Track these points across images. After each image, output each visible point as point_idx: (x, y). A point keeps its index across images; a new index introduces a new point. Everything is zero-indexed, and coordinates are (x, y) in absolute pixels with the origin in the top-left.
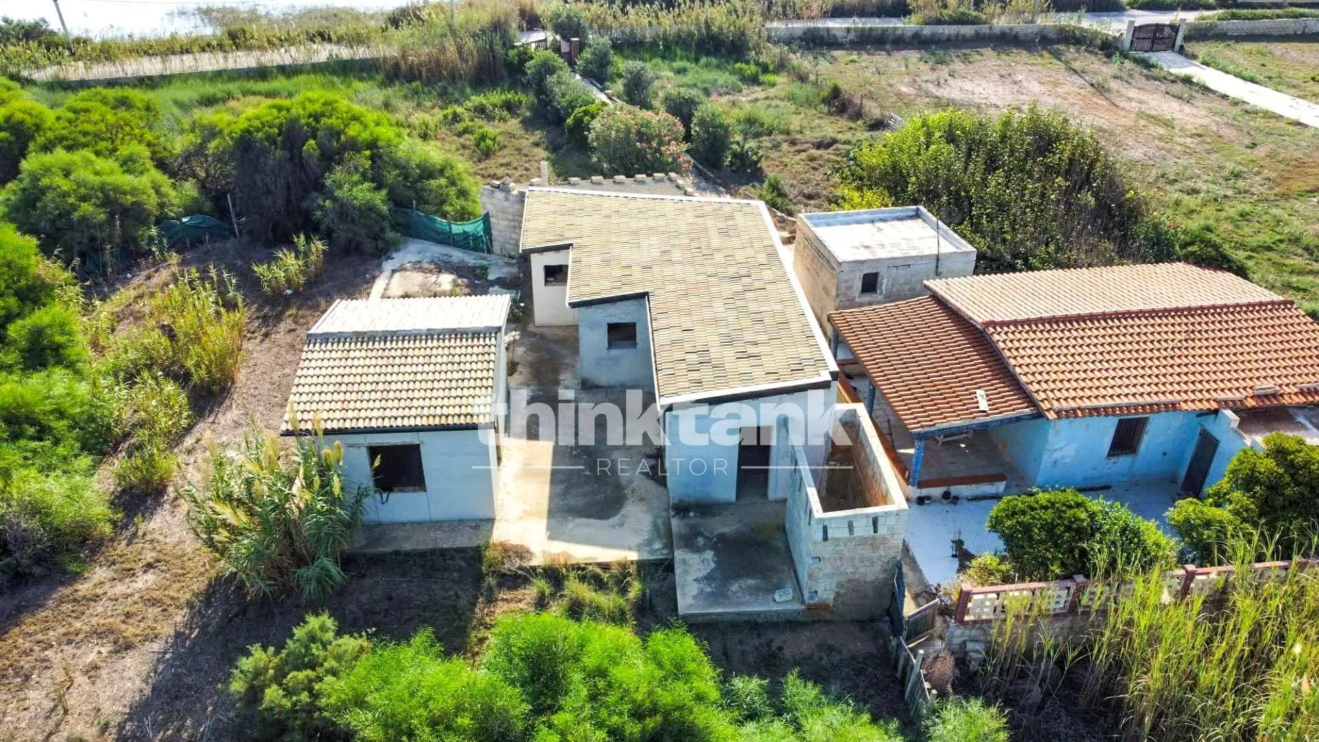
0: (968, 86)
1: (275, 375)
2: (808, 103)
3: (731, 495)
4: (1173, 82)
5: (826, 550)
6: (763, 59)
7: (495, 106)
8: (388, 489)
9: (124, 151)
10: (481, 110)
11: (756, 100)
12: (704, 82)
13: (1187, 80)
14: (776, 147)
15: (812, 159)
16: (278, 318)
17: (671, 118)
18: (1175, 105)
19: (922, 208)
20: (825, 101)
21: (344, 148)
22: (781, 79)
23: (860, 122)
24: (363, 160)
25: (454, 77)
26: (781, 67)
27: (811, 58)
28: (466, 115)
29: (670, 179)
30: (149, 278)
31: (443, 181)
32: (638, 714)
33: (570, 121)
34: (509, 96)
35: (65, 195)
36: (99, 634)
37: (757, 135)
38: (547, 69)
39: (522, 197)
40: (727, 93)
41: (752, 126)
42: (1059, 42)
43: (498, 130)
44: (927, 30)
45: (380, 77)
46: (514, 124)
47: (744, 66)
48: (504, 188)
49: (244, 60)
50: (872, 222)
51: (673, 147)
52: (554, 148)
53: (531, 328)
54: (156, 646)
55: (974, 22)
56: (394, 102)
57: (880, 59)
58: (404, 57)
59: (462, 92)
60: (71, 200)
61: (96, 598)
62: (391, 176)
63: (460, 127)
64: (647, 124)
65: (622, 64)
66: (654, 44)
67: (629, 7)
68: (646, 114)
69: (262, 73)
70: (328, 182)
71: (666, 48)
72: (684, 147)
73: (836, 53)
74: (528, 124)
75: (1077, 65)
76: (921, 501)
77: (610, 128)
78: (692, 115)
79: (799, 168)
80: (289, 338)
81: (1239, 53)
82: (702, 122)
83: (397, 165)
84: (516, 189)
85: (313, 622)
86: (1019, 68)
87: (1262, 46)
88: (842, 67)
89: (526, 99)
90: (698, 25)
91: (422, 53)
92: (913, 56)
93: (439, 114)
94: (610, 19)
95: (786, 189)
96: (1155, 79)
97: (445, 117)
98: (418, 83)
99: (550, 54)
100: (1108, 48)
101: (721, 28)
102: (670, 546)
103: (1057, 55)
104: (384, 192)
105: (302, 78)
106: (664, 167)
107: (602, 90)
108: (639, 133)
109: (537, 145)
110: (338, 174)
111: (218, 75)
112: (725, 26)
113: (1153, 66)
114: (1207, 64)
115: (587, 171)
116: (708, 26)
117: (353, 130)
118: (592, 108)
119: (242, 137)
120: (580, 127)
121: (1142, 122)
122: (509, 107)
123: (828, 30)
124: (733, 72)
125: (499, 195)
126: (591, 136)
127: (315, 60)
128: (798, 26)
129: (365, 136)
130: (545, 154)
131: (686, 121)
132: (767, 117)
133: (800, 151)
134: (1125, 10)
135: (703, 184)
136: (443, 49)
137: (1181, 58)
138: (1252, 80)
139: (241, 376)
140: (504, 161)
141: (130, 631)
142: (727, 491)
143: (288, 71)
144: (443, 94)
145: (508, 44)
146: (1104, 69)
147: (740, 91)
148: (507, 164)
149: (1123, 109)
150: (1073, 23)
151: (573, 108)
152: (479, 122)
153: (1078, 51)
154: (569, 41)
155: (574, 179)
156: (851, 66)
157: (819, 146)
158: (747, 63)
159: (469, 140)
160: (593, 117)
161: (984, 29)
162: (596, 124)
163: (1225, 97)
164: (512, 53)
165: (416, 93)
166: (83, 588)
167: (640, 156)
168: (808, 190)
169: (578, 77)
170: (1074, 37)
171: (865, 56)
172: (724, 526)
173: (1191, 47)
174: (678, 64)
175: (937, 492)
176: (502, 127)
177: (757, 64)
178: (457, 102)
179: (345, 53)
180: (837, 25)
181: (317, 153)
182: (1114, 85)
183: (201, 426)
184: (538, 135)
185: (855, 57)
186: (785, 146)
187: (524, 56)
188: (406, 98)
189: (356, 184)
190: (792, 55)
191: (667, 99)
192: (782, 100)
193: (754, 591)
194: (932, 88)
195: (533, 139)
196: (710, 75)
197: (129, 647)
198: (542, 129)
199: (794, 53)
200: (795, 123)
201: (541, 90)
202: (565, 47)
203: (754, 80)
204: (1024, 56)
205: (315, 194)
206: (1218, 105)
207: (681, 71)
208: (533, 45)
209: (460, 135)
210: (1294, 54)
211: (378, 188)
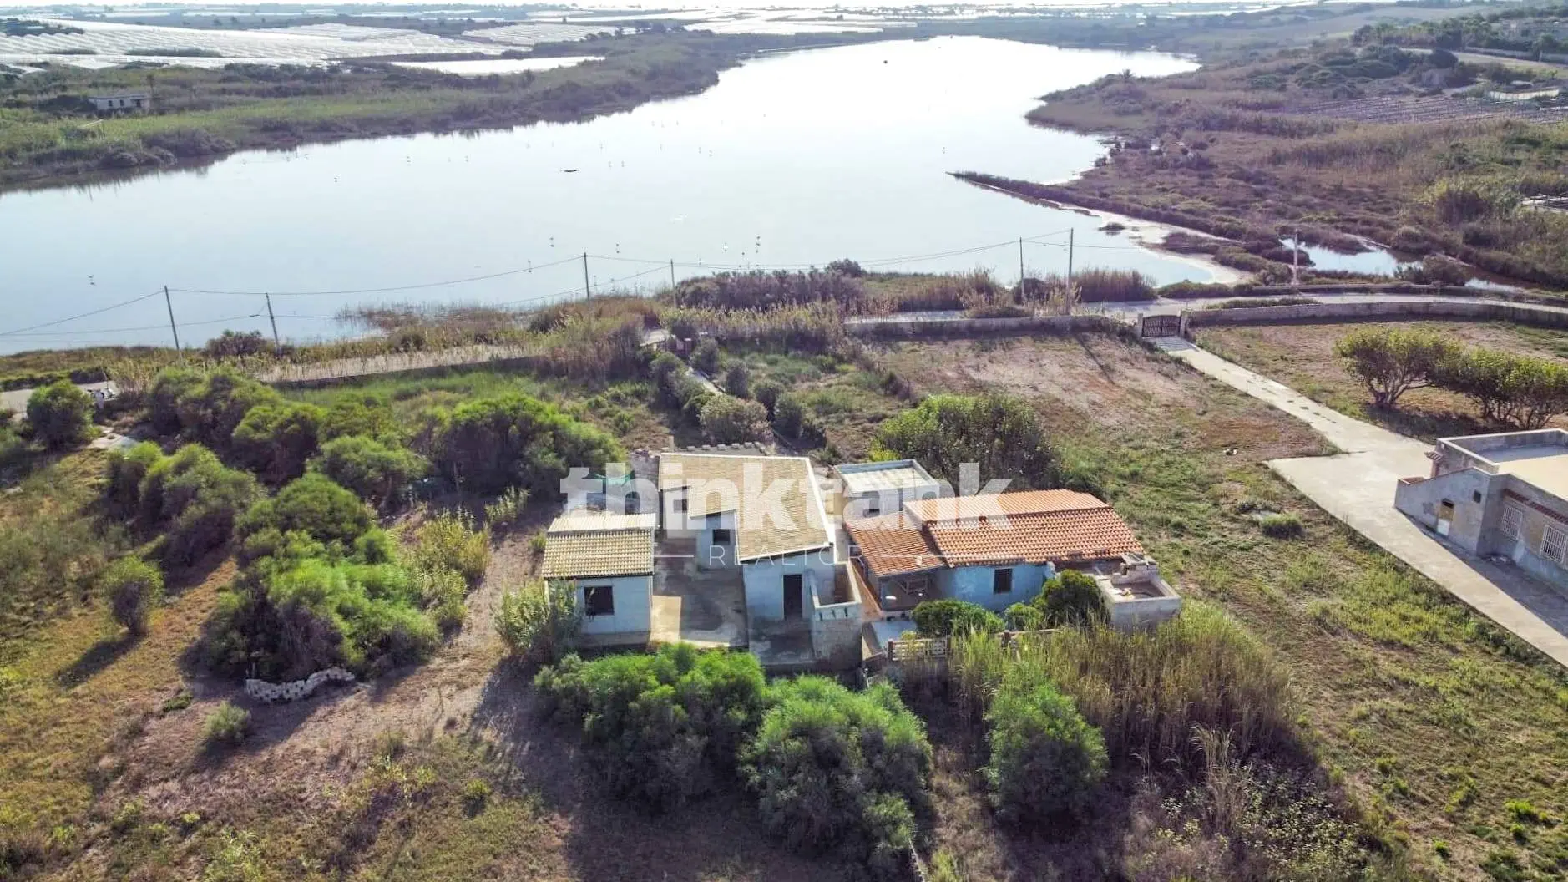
0: (1002, 370)
1: (510, 568)
2: (871, 387)
3: (782, 616)
4: (1167, 362)
5: (823, 627)
6: (840, 351)
7: (627, 394)
8: (594, 614)
9: (383, 436)
10: (616, 398)
11: (830, 386)
12: (790, 371)
13: (1179, 361)
14: (840, 422)
15: (865, 430)
16: (502, 539)
17: (758, 404)
18: (1161, 381)
19: (914, 461)
20: (883, 386)
21: (534, 431)
22: (852, 368)
23: (907, 401)
24: (548, 437)
25: (594, 373)
26: (854, 357)
27: (879, 348)
28: (605, 402)
29: (756, 447)
30: (408, 518)
31: (601, 451)
32: (725, 677)
33: (686, 406)
34: (638, 387)
35: (358, 464)
36: (449, 683)
37: (827, 413)
38: (669, 366)
39: (657, 459)
40: (808, 380)
41: (824, 407)
42: (1086, 329)
43: (631, 413)
44: (978, 323)
45: (534, 373)
46: (642, 408)
47: (823, 357)
48: (645, 454)
49: (424, 361)
50: (881, 470)
51: (759, 425)
52: (674, 426)
53: (665, 540)
54: (480, 687)
55: (1018, 314)
56: (549, 393)
57: (937, 348)
58: (555, 358)
59: (601, 384)
60: (363, 468)
61: (441, 670)
62: (568, 448)
63: (602, 411)
64: (741, 409)
65: (728, 360)
66: (752, 340)
67: (731, 311)
68: (741, 402)
69: (439, 372)
70: (527, 453)
71: (762, 343)
72: (766, 424)
73: (903, 344)
74: (653, 408)
75: (1095, 350)
76: (889, 619)
77: (715, 412)
78: (774, 401)
79: (853, 437)
80: (512, 549)
81: (1232, 338)
82: (782, 406)
83: (571, 442)
84: (653, 454)
85: (570, 657)
86: (1048, 353)
87: (1256, 330)
88: (903, 355)
89: (651, 388)
90: (787, 323)
91: (567, 355)
92: (965, 344)
93: (584, 402)
94: (716, 321)
95: (841, 452)
96: (1155, 360)
97: (590, 404)
98: (565, 378)
99: (669, 354)
100: (1125, 335)
101: (806, 326)
102: (747, 640)
103: (1083, 342)
104: (563, 459)
105: (473, 375)
106: (751, 438)
107: (710, 380)
108: (735, 415)
109: (661, 423)
110: (533, 447)
111: (405, 375)
112: (810, 324)
113: (1157, 350)
114: (1201, 347)
115: (699, 442)
116: (795, 323)
117: (540, 418)
118: (702, 397)
119: (467, 425)
120: (694, 411)
121: (1129, 396)
122: (638, 395)
123: (896, 324)
124: (814, 363)
125: (642, 458)
126: (702, 418)
127: (480, 360)
128: (871, 321)
129: (548, 421)
130: (666, 430)
131: (770, 407)
132: (835, 399)
133: (857, 425)
134: (1155, 298)
135: (783, 450)
136: (583, 351)
137: (1184, 342)
138: (1231, 361)
139: (488, 570)
140: (639, 436)
141: (464, 681)
142: (780, 613)
143: (462, 369)
144: (586, 385)
145: (635, 345)
146: (1115, 351)
147: (819, 378)
148: (639, 439)
149: (1119, 386)
150: (1100, 314)
151: (689, 397)
152: (617, 407)
153: (1101, 338)
154: (682, 340)
155: (690, 448)
156: (911, 355)
157: (871, 420)
158: (826, 355)
159: (609, 420)
160: (703, 404)
161: (1025, 320)
162: (706, 410)
163: (1202, 374)
164: (640, 353)
165: (564, 386)
166: (432, 666)
167: (736, 431)
168: (856, 452)
169: (691, 369)
170: (1100, 325)
171: (925, 346)
172: (778, 631)
173: (1194, 333)
174: (771, 357)
175: (898, 614)
176: (635, 411)
177: (834, 356)
178: (597, 392)
179: (502, 353)
180: (903, 319)
181: (518, 434)
182: (1119, 366)
183: (471, 595)
184: (662, 416)
185: (916, 347)
186: (847, 421)
187: (649, 356)
188: (557, 389)
189: (546, 454)
190: (864, 346)
191: (758, 388)
192: (850, 385)
193: (790, 656)
194: (973, 374)
195: (657, 420)
196: (797, 366)
197: (465, 687)
198: (664, 411)
199: (867, 344)
200: (856, 402)
201: (664, 383)
202: (680, 346)
203: (830, 369)
204: (1056, 343)
205: (518, 461)
206: (1195, 381)
207: (773, 363)
208: (655, 348)
209: (603, 417)
210: (1279, 335)
211: (559, 457)
